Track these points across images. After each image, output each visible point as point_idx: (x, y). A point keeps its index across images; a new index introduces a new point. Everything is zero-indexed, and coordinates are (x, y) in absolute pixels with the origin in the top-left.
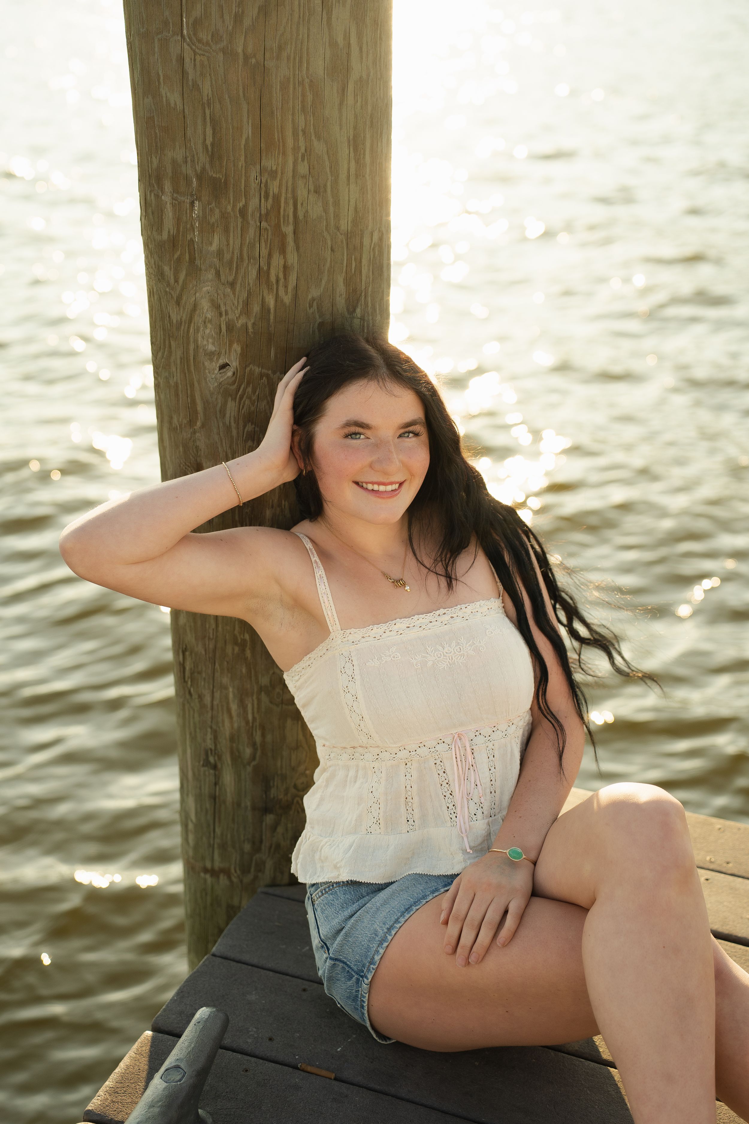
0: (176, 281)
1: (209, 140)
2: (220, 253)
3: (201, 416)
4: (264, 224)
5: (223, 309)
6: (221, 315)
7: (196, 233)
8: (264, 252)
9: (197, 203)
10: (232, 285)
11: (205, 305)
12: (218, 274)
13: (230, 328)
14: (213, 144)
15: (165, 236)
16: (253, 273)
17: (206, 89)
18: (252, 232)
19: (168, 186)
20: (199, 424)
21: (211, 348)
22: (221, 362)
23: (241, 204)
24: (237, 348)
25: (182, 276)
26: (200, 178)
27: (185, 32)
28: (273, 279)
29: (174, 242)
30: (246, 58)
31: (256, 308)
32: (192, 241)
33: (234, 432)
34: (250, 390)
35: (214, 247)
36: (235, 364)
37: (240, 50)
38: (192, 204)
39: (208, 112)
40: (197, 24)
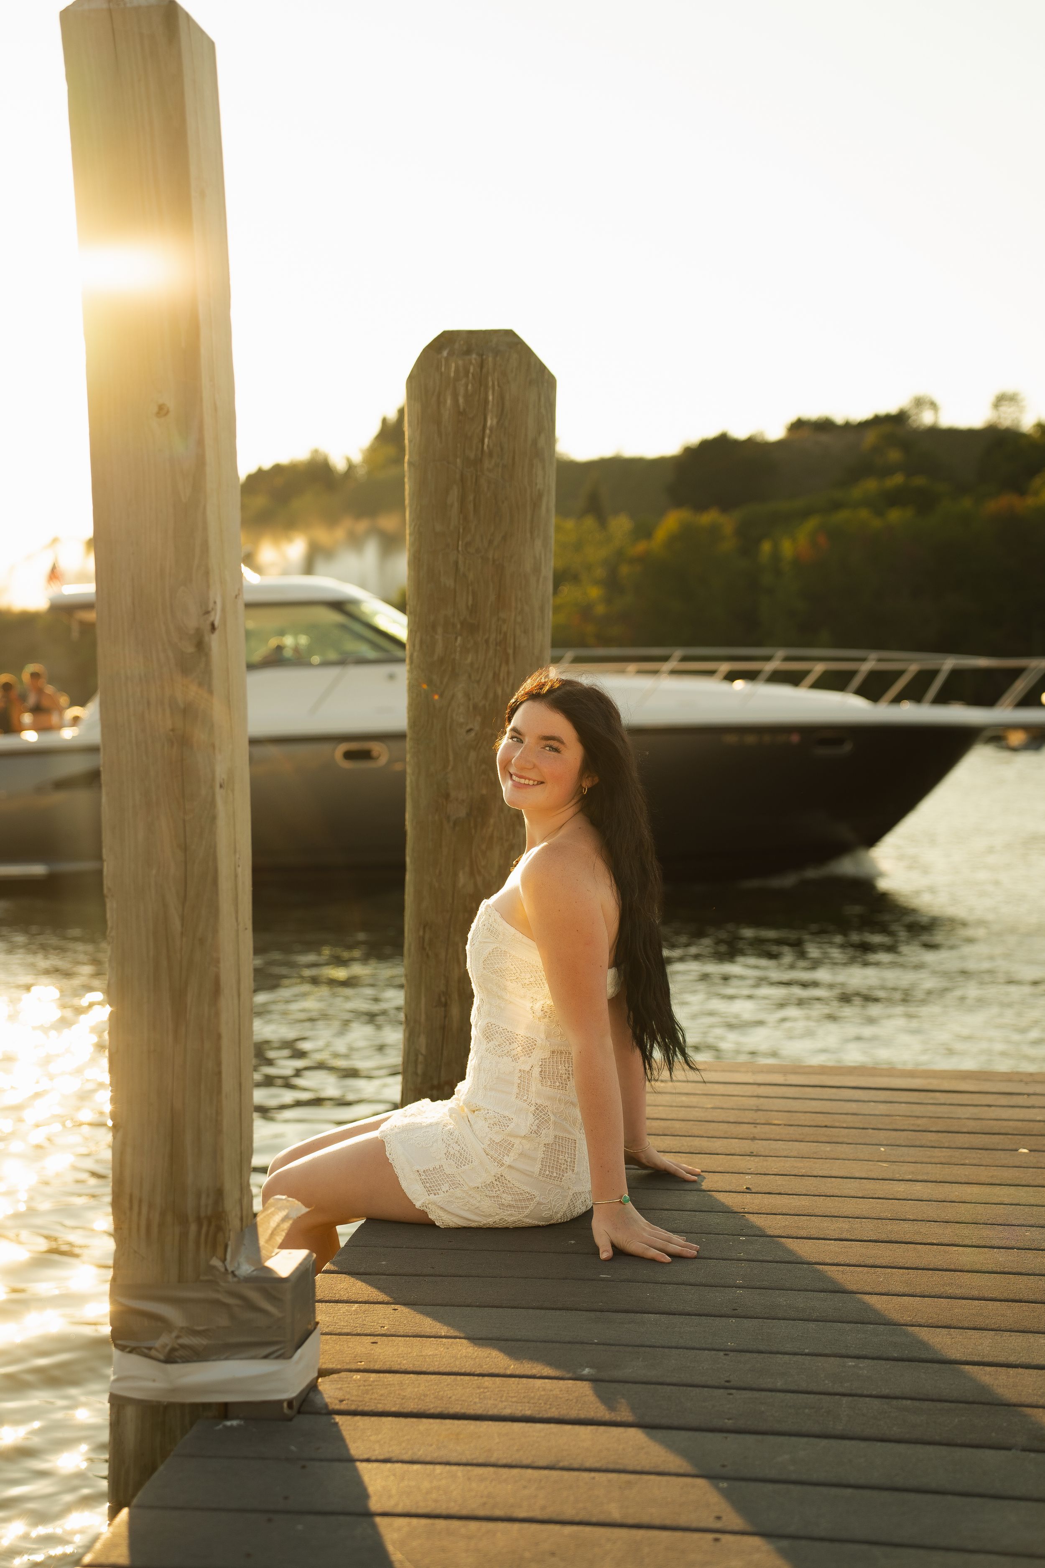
0: (441, 683)
1: (470, 603)
2: (472, 664)
3: (451, 763)
4: (498, 648)
5: (471, 696)
6: (470, 699)
7: (458, 654)
8: (498, 663)
9: (459, 639)
10: (478, 682)
11: (460, 695)
12: (470, 676)
13: (475, 707)
14: (472, 605)
15: (436, 657)
16: (491, 675)
17: (471, 576)
18: (491, 652)
19: (440, 630)
20: (450, 768)
21: (462, 720)
22: (468, 728)
23: (486, 637)
24: (479, 719)
25: (445, 680)
26: (462, 624)
27: (460, 549)
28: (501, 678)
29: (441, 661)
30: (494, 561)
31: (491, 696)
32: (454, 659)
33: (474, 771)
34: (485, 743)
35: (469, 660)
36: (477, 727)
37: (491, 557)
38: (456, 638)
39: (470, 588)
40: (468, 545)
